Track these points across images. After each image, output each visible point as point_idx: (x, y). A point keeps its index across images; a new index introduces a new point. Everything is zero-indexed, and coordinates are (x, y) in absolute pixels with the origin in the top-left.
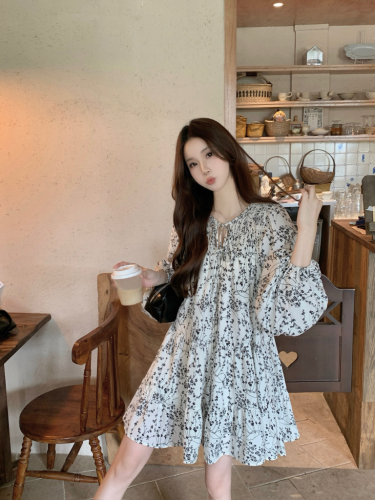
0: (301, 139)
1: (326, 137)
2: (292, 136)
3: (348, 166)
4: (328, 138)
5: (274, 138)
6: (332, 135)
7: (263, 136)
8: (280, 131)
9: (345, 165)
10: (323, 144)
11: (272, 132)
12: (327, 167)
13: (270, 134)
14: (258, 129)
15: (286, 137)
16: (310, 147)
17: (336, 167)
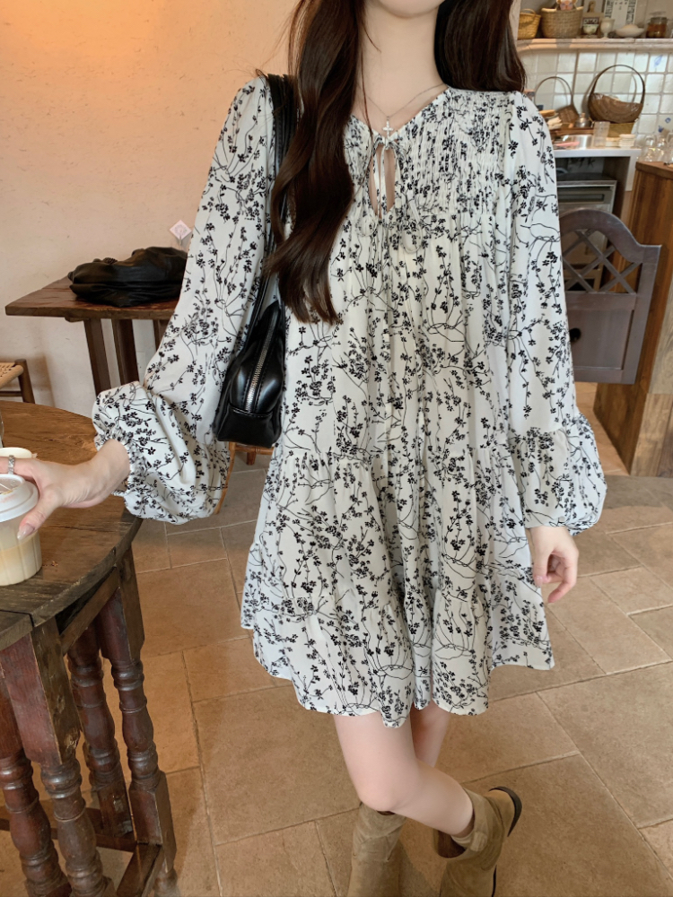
0: (598, 43)
1: (639, 40)
2: (582, 38)
3: (665, 97)
4: (642, 43)
5: (554, 40)
6: (648, 37)
7: (536, 37)
8: (565, 27)
9: (661, 94)
10: (631, 56)
11: (552, 30)
12: (631, 97)
13: (548, 34)
14: (530, 23)
15: (574, 40)
16: (609, 60)
17: (646, 97)
